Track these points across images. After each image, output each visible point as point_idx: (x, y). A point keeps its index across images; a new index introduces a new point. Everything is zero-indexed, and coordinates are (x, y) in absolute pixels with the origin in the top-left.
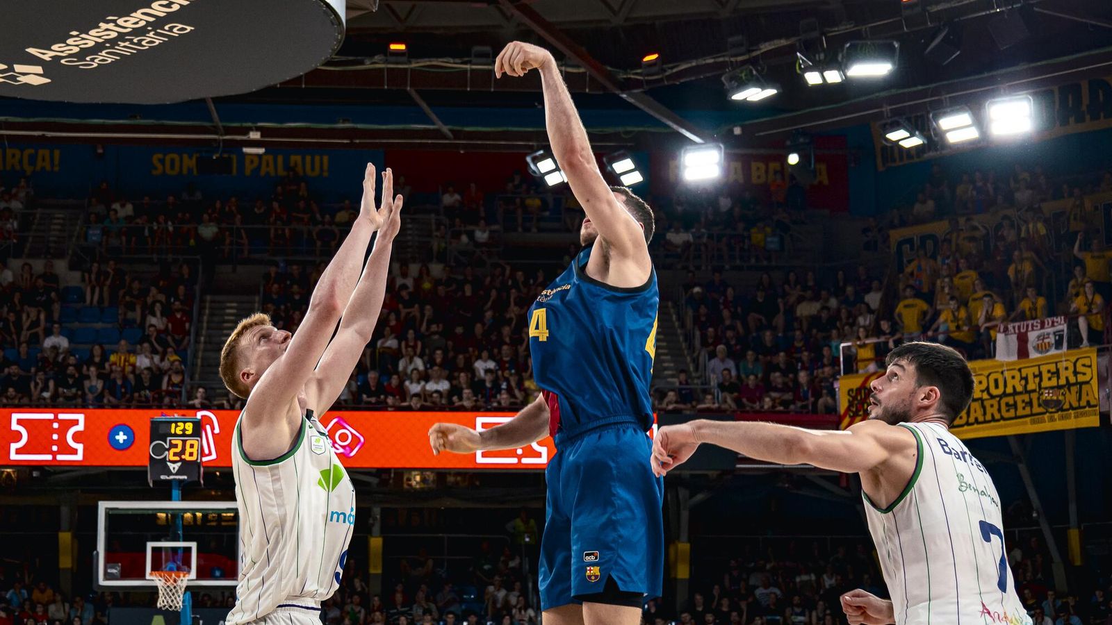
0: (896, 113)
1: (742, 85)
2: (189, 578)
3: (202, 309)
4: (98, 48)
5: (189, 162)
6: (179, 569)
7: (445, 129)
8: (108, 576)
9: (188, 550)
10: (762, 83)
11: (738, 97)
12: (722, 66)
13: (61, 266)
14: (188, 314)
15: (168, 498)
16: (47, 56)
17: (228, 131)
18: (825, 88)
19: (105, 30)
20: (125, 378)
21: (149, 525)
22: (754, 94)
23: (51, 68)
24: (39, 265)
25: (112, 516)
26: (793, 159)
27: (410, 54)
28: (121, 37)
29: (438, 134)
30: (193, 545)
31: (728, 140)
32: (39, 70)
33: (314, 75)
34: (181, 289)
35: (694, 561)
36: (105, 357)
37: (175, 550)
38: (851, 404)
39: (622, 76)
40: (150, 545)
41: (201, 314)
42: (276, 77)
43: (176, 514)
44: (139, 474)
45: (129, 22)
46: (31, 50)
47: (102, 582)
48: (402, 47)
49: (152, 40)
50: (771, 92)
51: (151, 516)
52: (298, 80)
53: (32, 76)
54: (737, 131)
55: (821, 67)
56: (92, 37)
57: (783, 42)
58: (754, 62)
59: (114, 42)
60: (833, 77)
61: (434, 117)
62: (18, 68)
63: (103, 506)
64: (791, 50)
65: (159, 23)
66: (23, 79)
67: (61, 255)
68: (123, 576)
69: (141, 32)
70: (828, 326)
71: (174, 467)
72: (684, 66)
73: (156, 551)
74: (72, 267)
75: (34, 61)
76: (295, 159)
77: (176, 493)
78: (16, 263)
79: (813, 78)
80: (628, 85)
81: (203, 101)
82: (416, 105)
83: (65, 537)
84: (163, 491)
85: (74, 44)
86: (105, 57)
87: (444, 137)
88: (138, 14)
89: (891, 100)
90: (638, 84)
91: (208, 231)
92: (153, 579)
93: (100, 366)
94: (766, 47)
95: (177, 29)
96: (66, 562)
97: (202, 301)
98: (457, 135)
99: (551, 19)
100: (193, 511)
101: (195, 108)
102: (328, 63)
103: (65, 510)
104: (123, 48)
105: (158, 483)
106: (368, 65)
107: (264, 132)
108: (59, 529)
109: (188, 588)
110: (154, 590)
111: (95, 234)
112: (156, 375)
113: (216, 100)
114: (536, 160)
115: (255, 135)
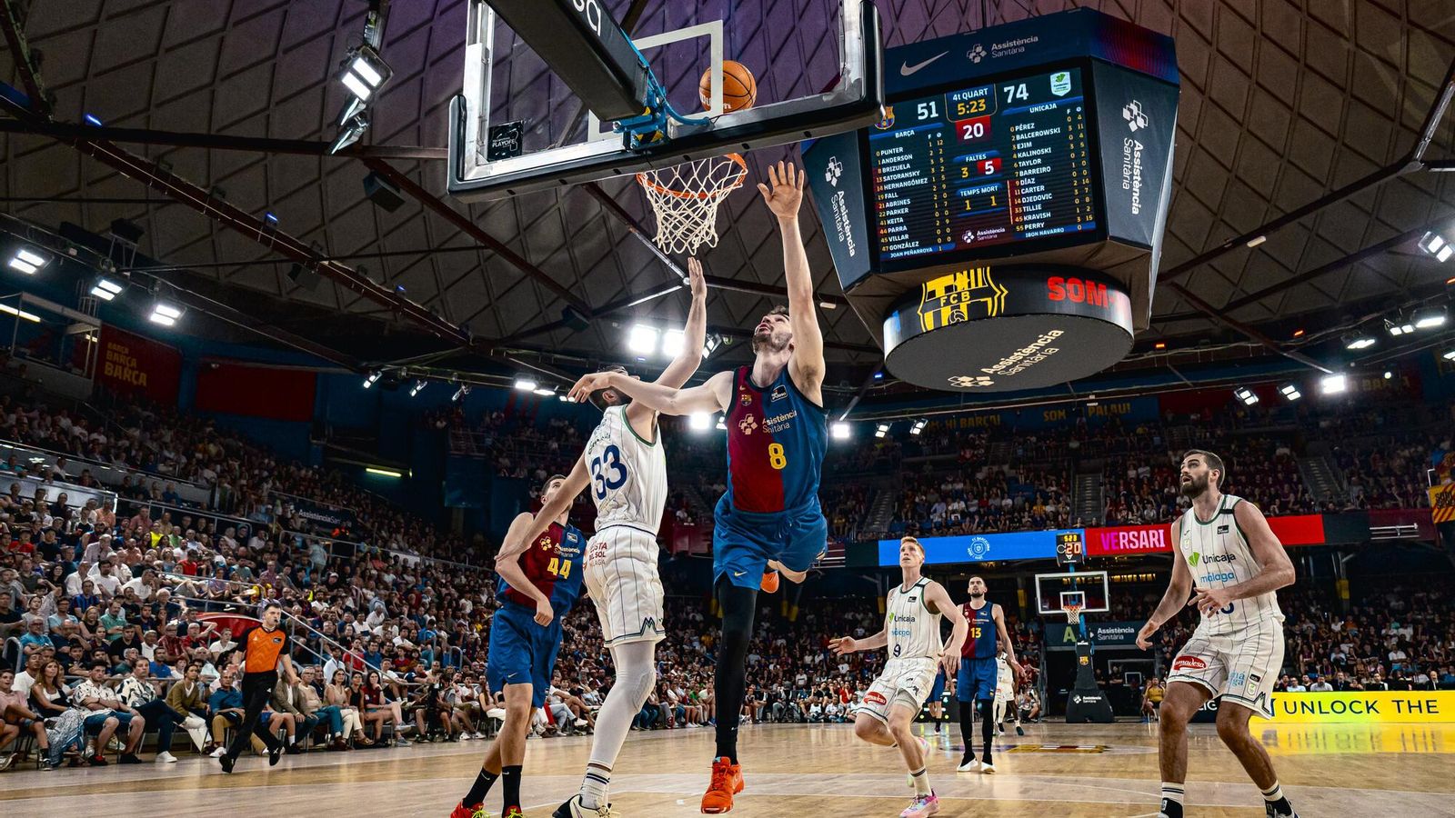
0: (1448, 344)
1: (1353, 340)
2: (1083, 608)
3: (1074, 482)
4: (1014, 364)
5: (1062, 414)
6: (1077, 605)
7: (1188, 382)
8: (1043, 609)
9: (1080, 595)
10: (1366, 337)
11: (1352, 347)
12: (1342, 331)
13: (1006, 468)
14: (1067, 483)
15: (1068, 571)
16: (991, 371)
17: (1079, 397)
18: (1404, 336)
19: (1017, 356)
20: (1041, 517)
21: (1060, 586)
22: (1361, 344)
23: (993, 377)
24: (995, 468)
25: (1042, 581)
26: (1388, 375)
27: (1167, 349)
28: (1025, 358)
29: (1186, 386)
30: (1083, 593)
31: (1347, 369)
32: (988, 378)
33: (1119, 365)
34: (1064, 474)
35: (1351, 589)
36: (1031, 508)
37: (1074, 595)
38: (1438, 501)
39: (1283, 344)
40: (1062, 594)
41: (1074, 484)
42: (1101, 368)
43: (1073, 579)
44: (1053, 561)
45: (1027, 351)
46: (984, 370)
47: (1041, 612)
48: (1163, 345)
49: (1040, 357)
50: (1371, 342)
51: (1060, 581)
52: (1111, 368)
53: (985, 382)
54: (1353, 365)
55: (1400, 325)
56: (1011, 361)
57: (1375, 315)
58: (1359, 327)
59: (1021, 361)
60: (1408, 329)
61: (1182, 377)
62: (978, 379)
63: (1037, 577)
64: (1380, 319)
65: (1042, 349)
66: (981, 384)
67: (1005, 463)
68: (1050, 609)
69: (1034, 354)
70: (1418, 462)
71: (1069, 557)
72: (1318, 335)
73: (1065, 596)
74: (1011, 468)
75: (985, 374)
76: (1113, 406)
77: (1071, 568)
78: (985, 469)
79: (1396, 331)
80: (1287, 349)
81: (1065, 383)
82: (1172, 373)
83: (1021, 592)
84: (1065, 568)
85: (1003, 364)
86: (1018, 368)
87: (1188, 386)
88: (1032, 346)
89: (1445, 337)
90: (1292, 347)
91: (1074, 445)
92: (1065, 610)
93: (1029, 512)
94: (1366, 319)
95: (1051, 351)
96: (1022, 604)
97: (1074, 478)
98: (1195, 385)
99: (1241, 321)
100: (1080, 577)
101: (1061, 388)
102: (1126, 358)
103: (1019, 580)
104: (1027, 363)
105: (1062, 564)
106: (1146, 357)
107: (1096, 395)
108: (1017, 589)
109: (1081, 614)
110: (1064, 616)
111: (1020, 452)
112: (1056, 514)
113: (1072, 382)
114: (1239, 392)
115: (1092, 397)
